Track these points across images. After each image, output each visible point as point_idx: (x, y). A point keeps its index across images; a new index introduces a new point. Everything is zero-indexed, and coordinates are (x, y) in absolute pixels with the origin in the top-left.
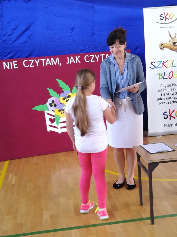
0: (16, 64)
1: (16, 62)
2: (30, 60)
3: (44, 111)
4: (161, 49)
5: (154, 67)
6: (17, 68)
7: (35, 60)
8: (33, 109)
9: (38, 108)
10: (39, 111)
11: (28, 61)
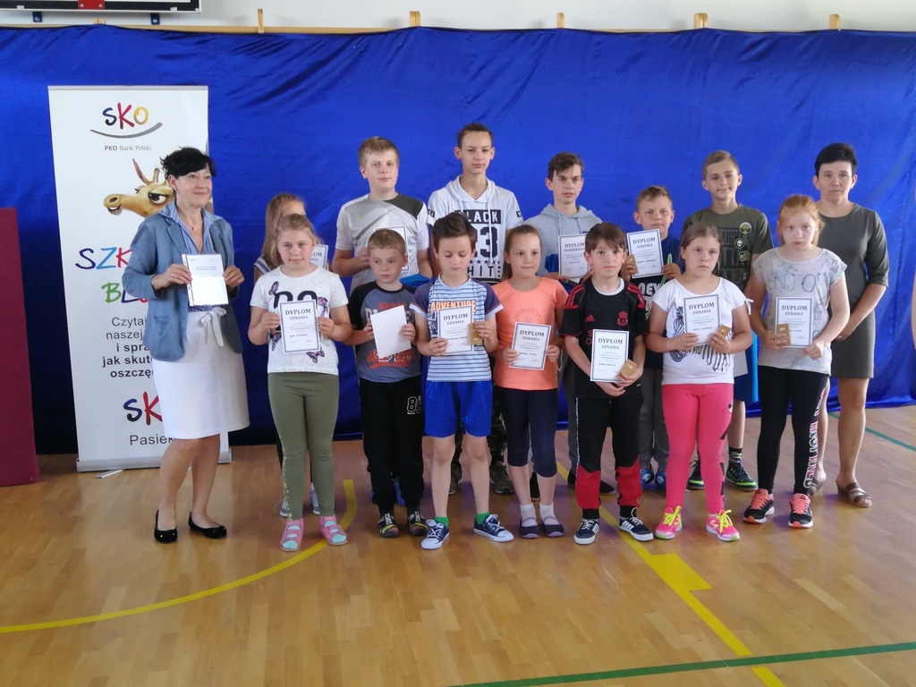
4: (111, 211)
5: (91, 265)
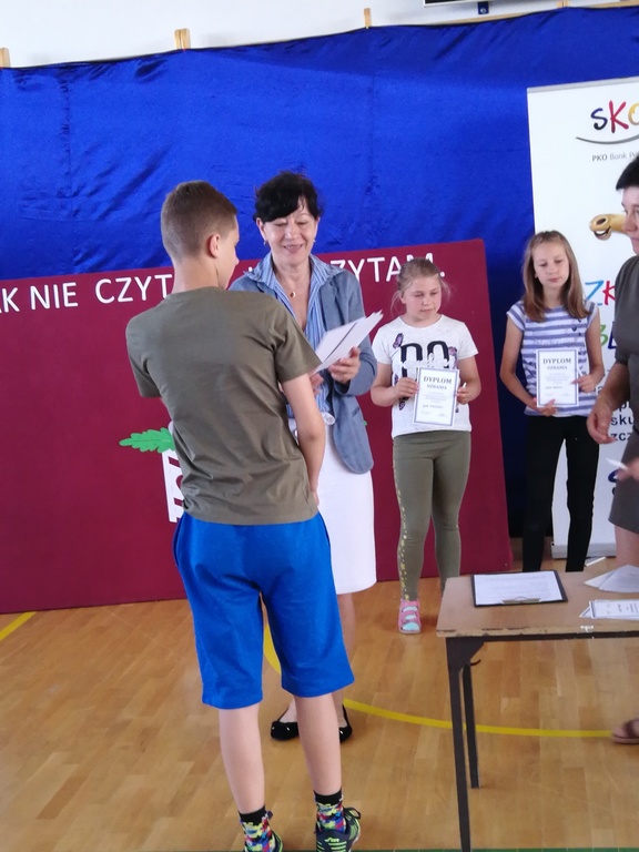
0: (73, 294)
1: (74, 284)
2: (118, 280)
3: (159, 451)
4: (597, 235)
6: (76, 304)
7: (137, 279)
8: (124, 443)
9: (141, 441)
10: (142, 450)
11: (113, 281)
